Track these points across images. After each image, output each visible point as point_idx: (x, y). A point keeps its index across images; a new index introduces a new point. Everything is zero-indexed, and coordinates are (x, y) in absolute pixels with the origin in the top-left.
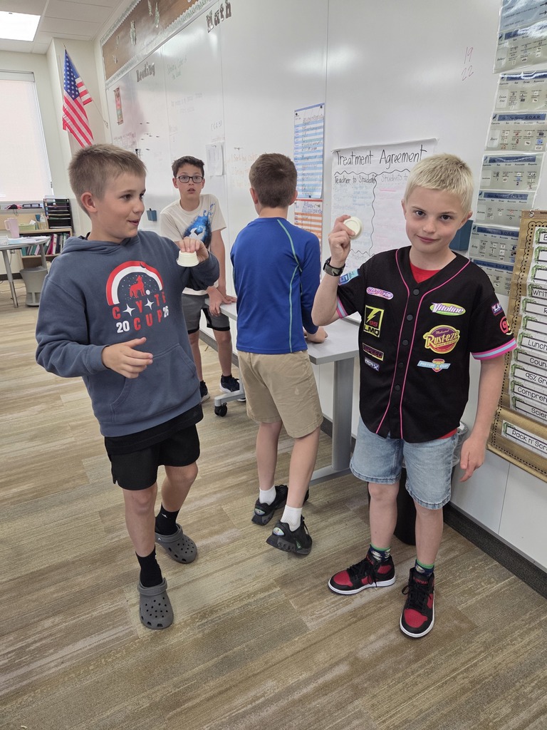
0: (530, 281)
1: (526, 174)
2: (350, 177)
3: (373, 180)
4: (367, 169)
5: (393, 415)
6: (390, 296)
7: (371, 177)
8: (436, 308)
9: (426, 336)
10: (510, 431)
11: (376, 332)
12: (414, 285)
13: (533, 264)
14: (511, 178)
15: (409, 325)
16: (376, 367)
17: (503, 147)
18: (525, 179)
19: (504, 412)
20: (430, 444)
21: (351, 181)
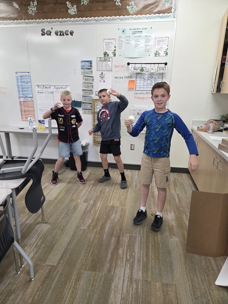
0: (96, 111)
1: (91, 93)
2: (44, 92)
3: (52, 93)
4: (50, 90)
5: (70, 138)
6: (63, 116)
7: (51, 92)
8: (72, 116)
9: (72, 122)
10: (98, 139)
11: (62, 123)
12: (67, 113)
13: (96, 108)
14: (88, 93)
15: (68, 120)
16: (64, 130)
17: (86, 88)
18: (91, 94)
19: (96, 136)
20: (77, 142)
21: (44, 93)
